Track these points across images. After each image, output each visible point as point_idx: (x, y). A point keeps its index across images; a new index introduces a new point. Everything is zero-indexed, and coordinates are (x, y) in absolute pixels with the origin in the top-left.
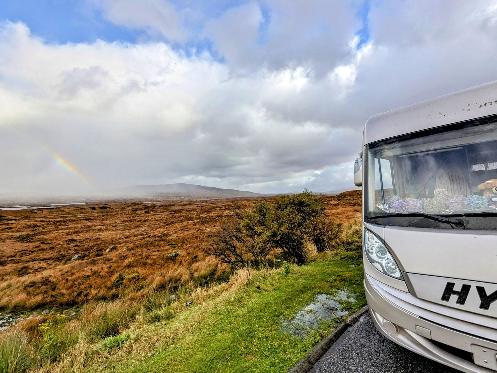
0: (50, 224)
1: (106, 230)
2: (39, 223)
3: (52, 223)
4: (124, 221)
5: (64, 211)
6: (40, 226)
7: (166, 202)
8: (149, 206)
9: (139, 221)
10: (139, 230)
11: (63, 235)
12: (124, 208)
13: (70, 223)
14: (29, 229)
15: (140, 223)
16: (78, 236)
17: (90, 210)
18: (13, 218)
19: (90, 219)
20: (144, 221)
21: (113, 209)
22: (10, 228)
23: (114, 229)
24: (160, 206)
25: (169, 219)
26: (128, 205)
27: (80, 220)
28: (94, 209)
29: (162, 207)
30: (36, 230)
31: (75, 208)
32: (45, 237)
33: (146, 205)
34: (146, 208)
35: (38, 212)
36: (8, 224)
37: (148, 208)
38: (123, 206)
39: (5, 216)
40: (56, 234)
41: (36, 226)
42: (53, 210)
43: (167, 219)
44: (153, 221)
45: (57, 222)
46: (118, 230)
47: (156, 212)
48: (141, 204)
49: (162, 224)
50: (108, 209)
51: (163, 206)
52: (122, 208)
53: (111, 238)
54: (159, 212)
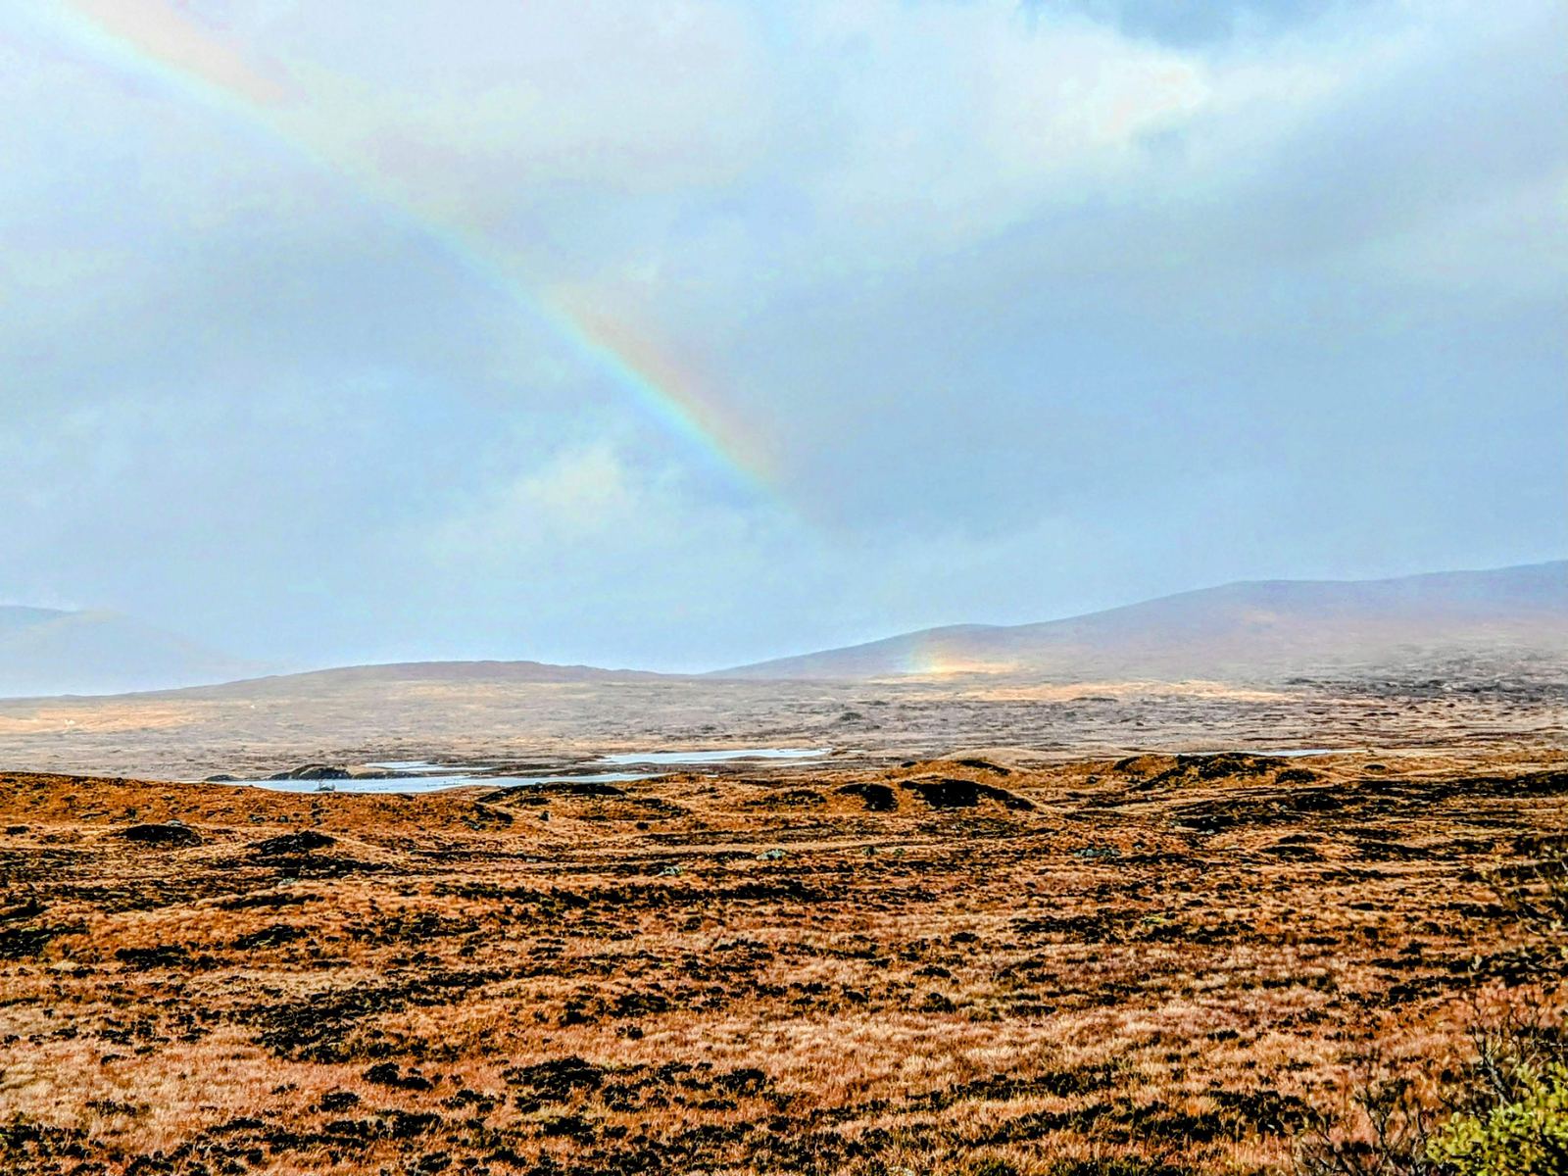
0: (524, 917)
1: (856, 998)
2: (451, 908)
3: (532, 908)
4: (1035, 927)
5: (677, 812)
6: (452, 930)
7: (1508, 748)
8: (1338, 780)
9: (1159, 935)
10: (1111, 1027)
11: (541, 1018)
12: (1116, 799)
13: (647, 919)
14: (384, 953)
15: (1159, 952)
16: (636, 1034)
17: (848, 810)
18: (374, 854)
19: (797, 892)
20: (1205, 938)
21: (1026, 806)
22: (284, 934)
23: (919, 999)
24: (1445, 791)
25: (1454, 932)
26: (1153, 772)
27: (725, 895)
28: (879, 798)
29: (1457, 802)
30: (420, 958)
31: (749, 790)
32: (423, 1022)
33: (1308, 776)
34: (1303, 804)
35: (521, 814)
36: (278, 901)
37: (1324, 802)
38: (1111, 784)
39: (329, 842)
40: (496, 1008)
41: (429, 925)
42: (609, 804)
43: (1434, 929)
44: (1283, 939)
45: (570, 900)
46: (948, 1007)
47: (1376, 846)
48: (1262, 765)
49: (1365, 980)
50: (988, 807)
51: (1469, 785)
52: (1098, 800)
53: (851, 1086)
54: (1405, 854)
